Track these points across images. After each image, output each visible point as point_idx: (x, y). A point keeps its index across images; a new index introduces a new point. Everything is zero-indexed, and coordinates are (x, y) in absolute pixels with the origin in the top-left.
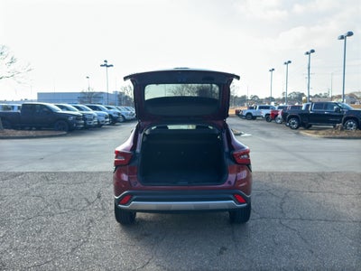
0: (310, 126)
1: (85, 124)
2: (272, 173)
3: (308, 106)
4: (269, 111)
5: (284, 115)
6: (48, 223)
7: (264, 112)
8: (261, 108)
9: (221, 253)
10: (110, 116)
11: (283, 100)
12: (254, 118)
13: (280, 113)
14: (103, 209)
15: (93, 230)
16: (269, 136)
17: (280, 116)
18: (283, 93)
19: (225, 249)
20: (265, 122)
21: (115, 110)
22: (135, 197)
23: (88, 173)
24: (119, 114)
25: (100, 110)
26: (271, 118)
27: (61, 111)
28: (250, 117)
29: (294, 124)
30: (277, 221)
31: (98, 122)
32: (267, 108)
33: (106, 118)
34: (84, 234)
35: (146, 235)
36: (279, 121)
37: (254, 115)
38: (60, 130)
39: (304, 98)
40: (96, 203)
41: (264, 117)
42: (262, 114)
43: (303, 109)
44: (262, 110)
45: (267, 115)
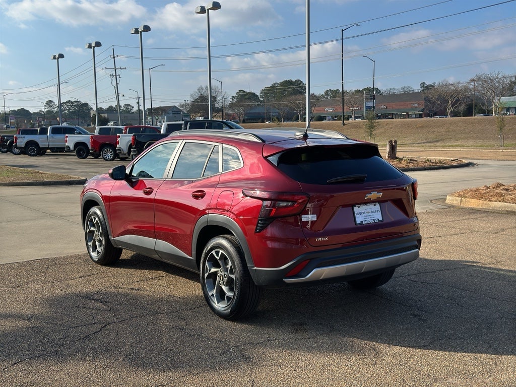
7: (71, 140)
20: (76, 159)
26: (92, 150)
28: (34, 149)
41: (72, 148)
42: (67, 144)
43: (162, 133)
44: (66, 135)
45: (77, 144)
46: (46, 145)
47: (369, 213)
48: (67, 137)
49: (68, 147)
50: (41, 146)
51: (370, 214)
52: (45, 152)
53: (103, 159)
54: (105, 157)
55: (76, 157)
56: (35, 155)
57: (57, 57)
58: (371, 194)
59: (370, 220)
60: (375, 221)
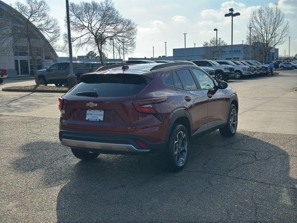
10: (219, 72)
47: (95, 115)
51: (95, 116)
58: (89, 103)
59: (94, 119)
60: (97, 120)
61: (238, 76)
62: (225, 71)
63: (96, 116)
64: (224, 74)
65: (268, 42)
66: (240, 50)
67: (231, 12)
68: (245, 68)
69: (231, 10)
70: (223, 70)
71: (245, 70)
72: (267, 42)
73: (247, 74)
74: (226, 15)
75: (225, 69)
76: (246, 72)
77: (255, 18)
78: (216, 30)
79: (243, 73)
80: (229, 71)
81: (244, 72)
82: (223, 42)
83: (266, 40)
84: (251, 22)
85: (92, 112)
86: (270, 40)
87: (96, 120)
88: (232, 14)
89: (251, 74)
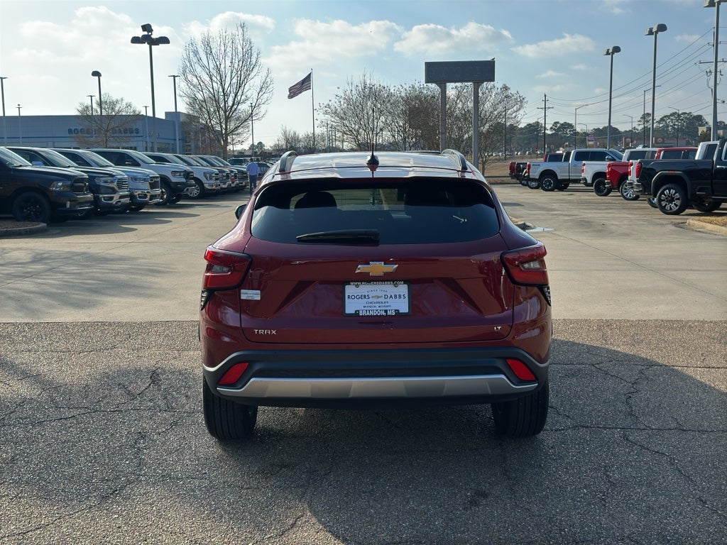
0: (716, 205)
1: (96, 201)
2: (608, 324)
3: (710, 149)
4: (602, 166)
5: (644, 174)
6: (31, 441)
7: (590, 169)
8: (581, 156)
9: (474, 503)
10: (164, 181)
11: (643, 136)
12: (561, 185)
13: (633, 169)
14: (169, 409)
15: (149, 455)
16: (601, 230)
17: (633, 178)
18: (645, 117)
19: (485, 495)
20: (593, 196)
21: (175, 165)
22: (257, 367)
23: (120, 325)
24: (187, 175)
25: (135, 163)
26: (609, 183)
27: (29, 166)
28: (550, 182)
29: (671, 200)
30: (617, 434)
31: (132, 196)
32: (599, 156)
33: (153, 186)
34: (126, 465)
35: (283, 466)
36: (631, 193)
37: (561, 175)
38: (28, 218)
39: (701, 130)
40: (148, 395)
41: (589, 181)
42: (583, 175)
43: (696, 158)
44: (583, 162)
45: (598, 175)
46: (566, 176)
47: (378, 297)
48: (584, 164)
49: (585, 179)
50: (559, 178)
51: (380, 300)
52: (567, 185)
53: (622, 198)
54: (625, 194)
55: (594, 194)
56: (552, 190)
57: (610, 51)
58: (369, 264)
59: (376, 310)
60: (389, 313)
61: (195, 191)
62: (174, 180)
63: (382, 300)
64: (172, 186)
65: (227, 113)
66: (137, 130)
67: (146, 33)
68: (211, 173)
69: (147, 28)
70: (169, 175)
71: (211, 179)
72: (225, 112)
73: (214, 187)
74: (135, 40)
75: (174, 173)
76: (212, 182)
77: (196, 53)
78: (96, 74)
79: (206, 186)
80: (184, 180)
81: (207, 182)
82: (129, 105)
83: (224, 108)
84: (187, 62)
85: (364, 289)
86: (233, 109)
87: (386, 311)
88: (148, 38)
89: (222, 188)
